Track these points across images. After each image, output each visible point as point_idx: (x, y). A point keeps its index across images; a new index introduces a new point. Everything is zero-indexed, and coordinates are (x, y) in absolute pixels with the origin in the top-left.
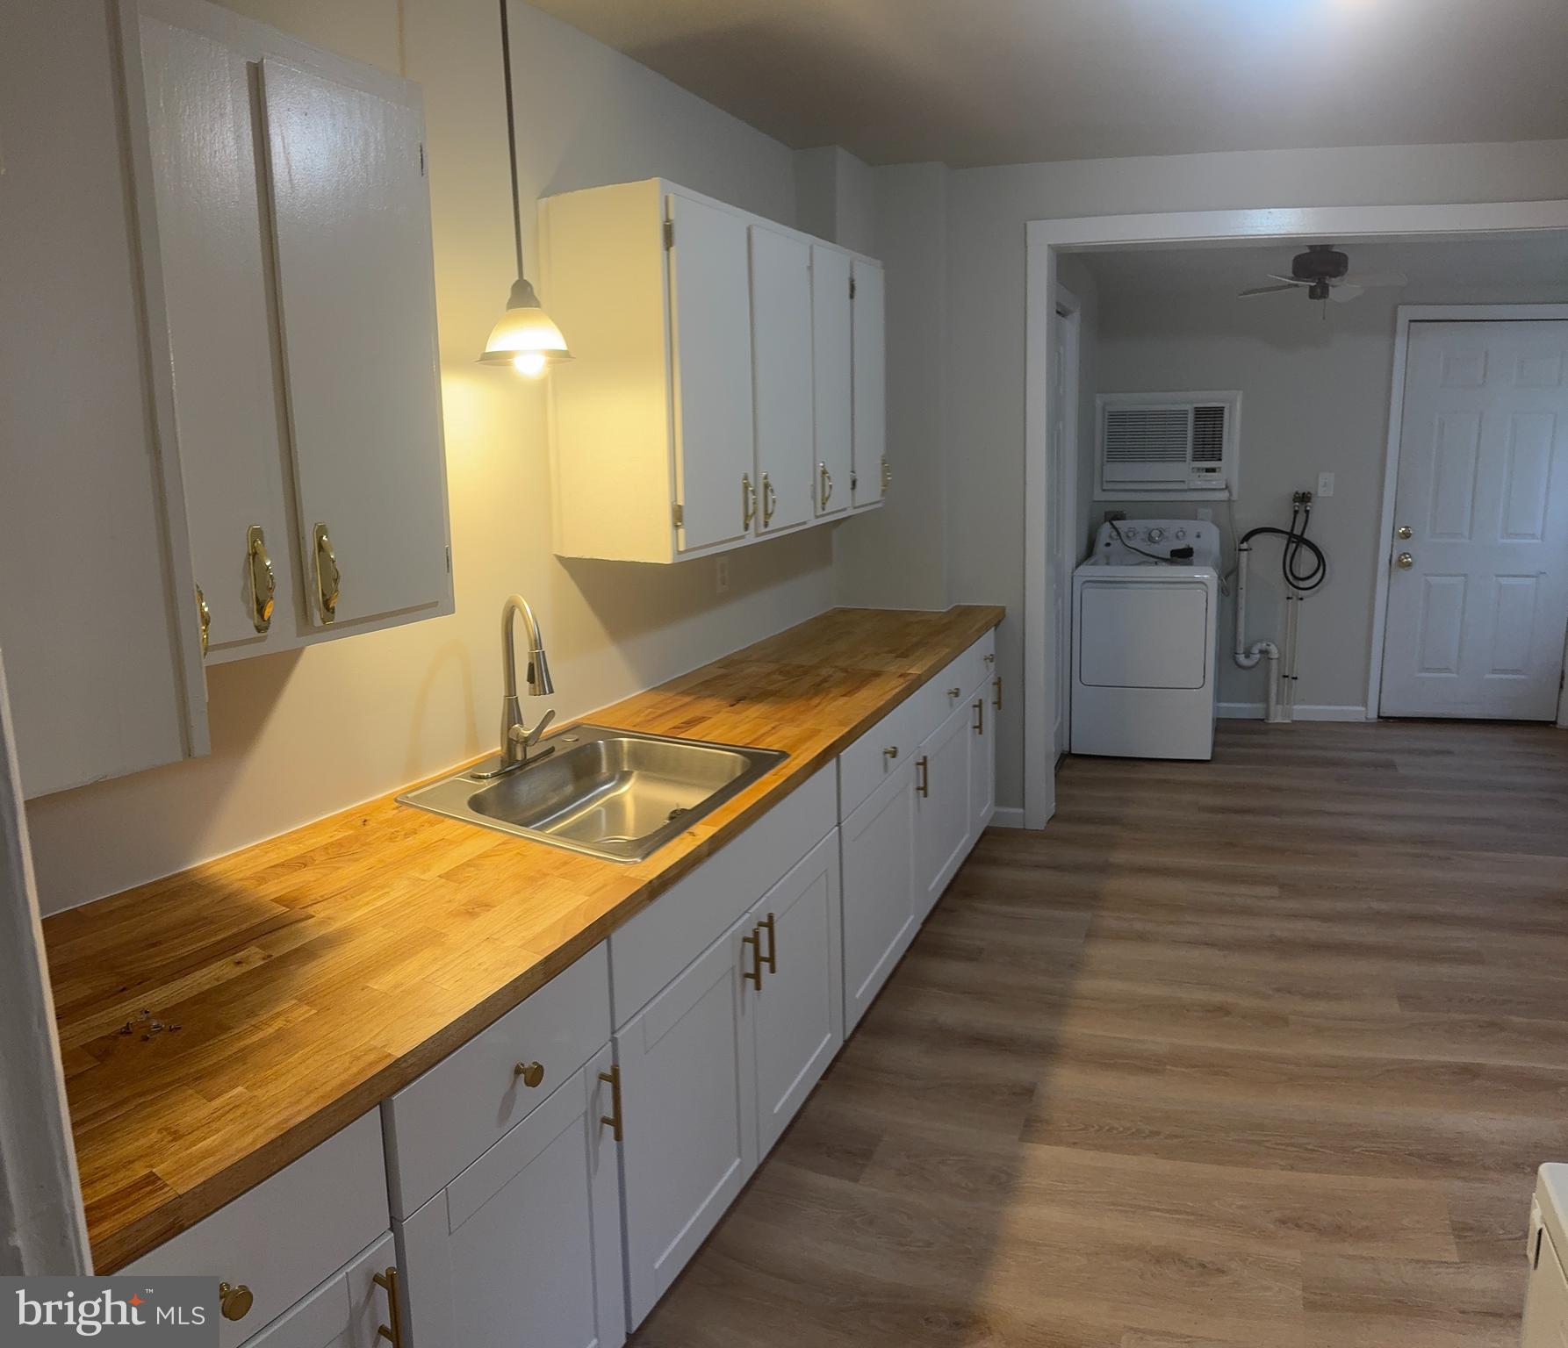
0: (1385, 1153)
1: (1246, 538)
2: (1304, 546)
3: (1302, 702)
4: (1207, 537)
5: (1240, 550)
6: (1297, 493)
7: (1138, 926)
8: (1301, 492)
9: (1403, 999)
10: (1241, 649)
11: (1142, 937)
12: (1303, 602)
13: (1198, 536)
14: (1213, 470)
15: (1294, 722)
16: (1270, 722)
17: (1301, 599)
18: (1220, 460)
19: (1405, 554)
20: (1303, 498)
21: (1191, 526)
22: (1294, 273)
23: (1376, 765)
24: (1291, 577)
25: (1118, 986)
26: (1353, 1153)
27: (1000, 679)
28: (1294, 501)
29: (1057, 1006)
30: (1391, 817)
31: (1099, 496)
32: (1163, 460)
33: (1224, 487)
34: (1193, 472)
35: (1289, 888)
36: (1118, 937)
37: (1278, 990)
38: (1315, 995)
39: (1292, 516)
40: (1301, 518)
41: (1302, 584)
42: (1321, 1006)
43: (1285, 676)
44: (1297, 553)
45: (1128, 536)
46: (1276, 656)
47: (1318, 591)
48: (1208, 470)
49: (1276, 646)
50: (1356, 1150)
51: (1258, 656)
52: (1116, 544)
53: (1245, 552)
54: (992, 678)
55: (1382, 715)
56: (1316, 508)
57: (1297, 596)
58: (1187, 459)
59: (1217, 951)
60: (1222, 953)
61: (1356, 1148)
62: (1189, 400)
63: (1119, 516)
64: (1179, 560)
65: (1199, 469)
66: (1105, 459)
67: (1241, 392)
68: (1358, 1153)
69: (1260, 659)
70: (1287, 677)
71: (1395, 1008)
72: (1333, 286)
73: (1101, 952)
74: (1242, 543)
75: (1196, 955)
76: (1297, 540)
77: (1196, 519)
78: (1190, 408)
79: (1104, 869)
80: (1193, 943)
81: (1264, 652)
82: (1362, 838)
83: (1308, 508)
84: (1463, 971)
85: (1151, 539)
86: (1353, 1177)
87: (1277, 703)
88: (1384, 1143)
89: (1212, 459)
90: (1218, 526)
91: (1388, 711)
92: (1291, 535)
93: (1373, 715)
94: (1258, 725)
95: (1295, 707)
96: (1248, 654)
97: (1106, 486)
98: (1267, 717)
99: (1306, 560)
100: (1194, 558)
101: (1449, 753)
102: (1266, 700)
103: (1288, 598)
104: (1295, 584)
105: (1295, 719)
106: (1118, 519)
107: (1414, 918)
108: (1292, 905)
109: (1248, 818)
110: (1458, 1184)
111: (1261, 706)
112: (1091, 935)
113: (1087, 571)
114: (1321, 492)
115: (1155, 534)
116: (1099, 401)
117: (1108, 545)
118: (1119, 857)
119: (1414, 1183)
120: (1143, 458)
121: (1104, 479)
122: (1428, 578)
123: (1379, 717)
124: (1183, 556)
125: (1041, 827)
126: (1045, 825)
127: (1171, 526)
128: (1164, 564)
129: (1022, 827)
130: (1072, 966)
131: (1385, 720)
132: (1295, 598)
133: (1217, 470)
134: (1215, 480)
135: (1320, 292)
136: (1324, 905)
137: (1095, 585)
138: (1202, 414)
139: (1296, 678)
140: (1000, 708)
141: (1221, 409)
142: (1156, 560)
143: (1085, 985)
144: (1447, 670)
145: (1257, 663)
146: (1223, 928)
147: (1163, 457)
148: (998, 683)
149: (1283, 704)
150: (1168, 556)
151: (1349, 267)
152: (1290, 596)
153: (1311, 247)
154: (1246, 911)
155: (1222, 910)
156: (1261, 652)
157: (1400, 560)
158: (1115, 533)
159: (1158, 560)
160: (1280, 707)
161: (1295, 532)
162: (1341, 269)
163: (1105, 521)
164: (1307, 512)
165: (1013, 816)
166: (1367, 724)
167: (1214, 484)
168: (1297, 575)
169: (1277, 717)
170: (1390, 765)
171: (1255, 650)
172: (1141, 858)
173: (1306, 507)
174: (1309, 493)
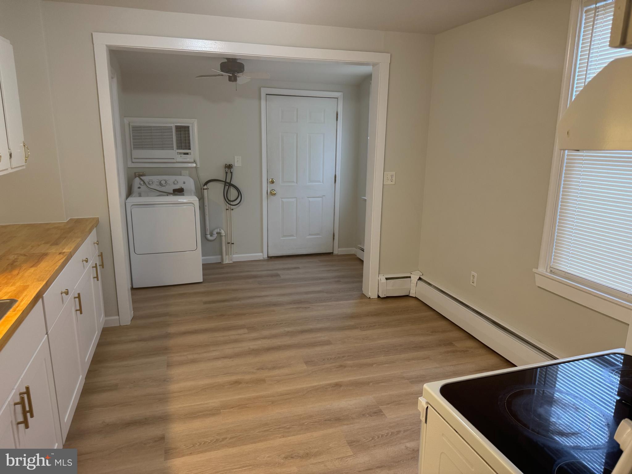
0: (316, 422)
1: (206, 183)
2: (232, 187)
3: (237, 253)
4: (189, 184)
5: (203, 189)
6: (226, 164)
7: (190, 357)
8: (228, 164)
9: (307, 363)
10: (208, 233)
11: (194, 361)
12: (233, 211)
13: (184, 183)
14: (187, 154)
15: (234, 262)
16: (224, 263)
17: (232, 210)
18: (190, 149)
19: (272, 190)
20: (229, 167)
21: (180, 179)
22: (221, 69)
23: (272, 276)
24: (227, 200)
25: (189, 384)
26: (305, 425)
27: (101, 253)
28: (225, 168)
29: (164, 398)
30: (283, 295)
31: (130, 165)
32: (163, 148)
33: (193, 161)
34: (177, 154)
35: (252, 328)
36: (181, 364)
37: (258, 369)
38: (274, 368)
39: (225, 174)
40: (229, 175)
41: (232, 203)
42: (277, 372)
43: (228, 243)
44: (229, 190)
45: (149, 183)
46: (224, 235)
47: (239, 206)
48: (185, 154)
49: (224, 231)
50: (305, 424)
51: (216, 235)
52: (143, 188)
53: (206, 190)
54: (97, 253)
55: (269, 256)
56: (234, 170)
57: (231, 208)
58: (174, 148)
59: (228, 360)
60: (231, 360)
61: (305, 423)
62: (173, 122)
63: (144, 175)
64: (179, 193)
65: (180, 153)
66: (132, 148)
67: (196, 120)
68: (307, 425)
69: (217, 236)
70: (229, 243)
71: (305, 367)
72: (238, 77)
73: (176, 372)
74: (204, 186)
75: (219, 364)
76: (228, 184)
77: (181, 175)
78: (173, 125)
79: (167, 336)
80: (217, 358)
81: (219, 233)
82: (275, 304)
83: (232, 171)
84: (326, 348)
85: (161, 184)
86: (307, 434)
87: (226, 255)
88: (315, 418)
89: (186, 149)
90: (193, 179)
91: (271, 254)
92: (225, 182)
93: (266, 256)
94: (220, 265)
95: (234, 256)
96: (211, 235)
97: (134, 161)
98: (223, 262)
99: (233, 193)
100: (185, 193)
101: (298, 268)
102: (221, 254)
103: (227, 209)
104: (230, 203)
105: (234, 261)
106: (142, 176)
107: (303, 332)
108: (254, 335)
109: (226, 303)
110: (345, 427)
111: (219, 257)
112: (169, 365)
113: (133, 200)
114: (236, 164)
115: (163, 182)
116: (126, 121)
117: (139, 188)
118: (172, 330)
119: (331, 431)
120: (152, 147)
121: (133, 157)
122: (282, 199)
123: (268, 257)
124: (179, 192)
125: (129, 323)
126: (130, 322)
127: (171, 179)
128: (172, 195)
129: (119, 325)
130: (165, 380)
131: (271, 258)
132: (229, 209)
133: (189, 154)
134: (188, 158)
135: (233, 79)
136: (266, 333)
137: (136, 206)
138: (178, 128)
139: (233, 243)
140: (103, 267)
141: (188, 127)
142: (167, 194)
143: (174, 387)
144: (292, 236)
145: (216, 238)
146: (228, 350)
147: (162, 147)
148: (101, 255)
149: (228, 255)
150: (172, 192)
151: (245, 69)
152: (228, 208)
153: (227, 59)
154: (236, 341)
155: (226, 343)
156: (217, 233)
157: (271, 192)
158: (142, 182)
159: (168, 194)
160: (227, 256)
161: (227, 181)
162: (242, 70)
163: (135, 177)
164: (231, 173)
165: (114, 321)
166: (264, 260)
167: (188, 160)
168: (229, 199)
169: (226, 261)
170: (278, 275)
171: (215, 232)
172: (183, 328)
173: (231, 170)
174: (231, 165)
